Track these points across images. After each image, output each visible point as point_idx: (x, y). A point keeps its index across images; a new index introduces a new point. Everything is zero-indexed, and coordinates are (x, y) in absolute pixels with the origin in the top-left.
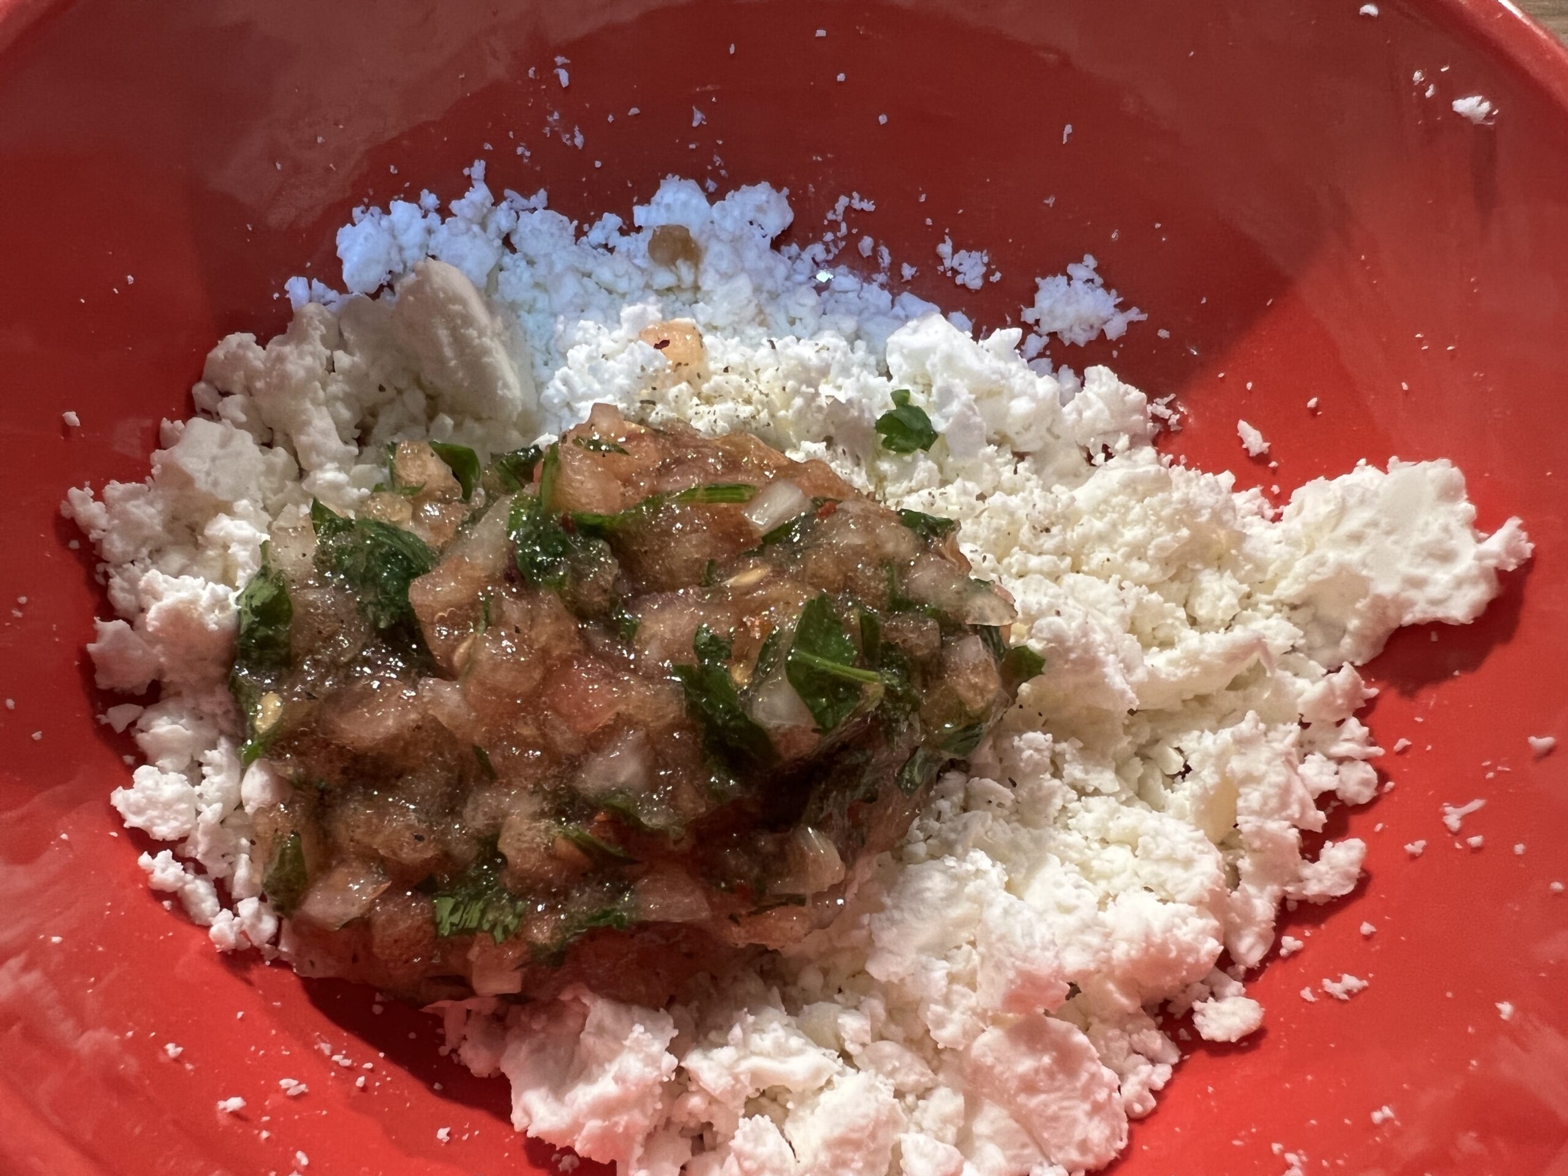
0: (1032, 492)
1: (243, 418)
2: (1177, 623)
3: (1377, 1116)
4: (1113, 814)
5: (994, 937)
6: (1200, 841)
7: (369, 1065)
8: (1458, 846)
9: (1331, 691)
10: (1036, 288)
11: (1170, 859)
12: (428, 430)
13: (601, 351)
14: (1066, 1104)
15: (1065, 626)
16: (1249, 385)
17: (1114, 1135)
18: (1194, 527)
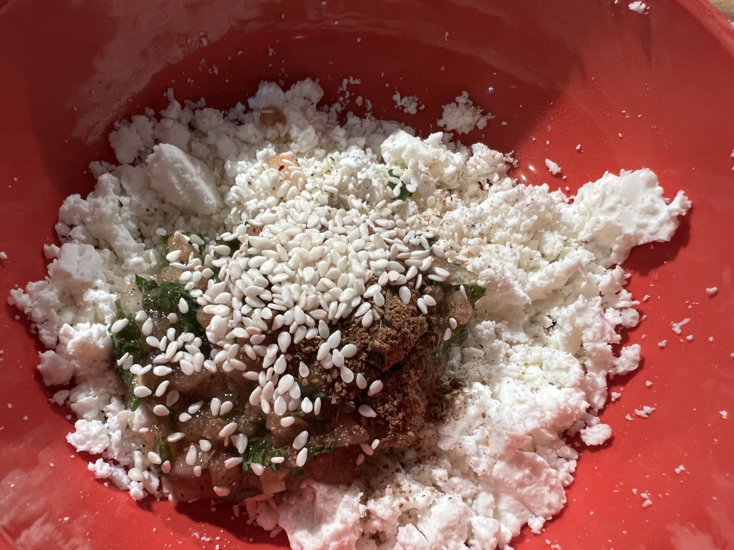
0: (462, 209)
1: (84, 237)
2: (538, 258)
3: (678, 470)
4: (528, 352)
5: (495, 422)
6: (570, 358)
7: (218, 538)
8: (682, 341)
9: (613, 279)
10: (442, 111)
11: (559, 369)
13: (251, 175)
14: (538, 489)
15: (494, 273)
16: (548, 142)
17: (561, 498)
18: (539, 214)
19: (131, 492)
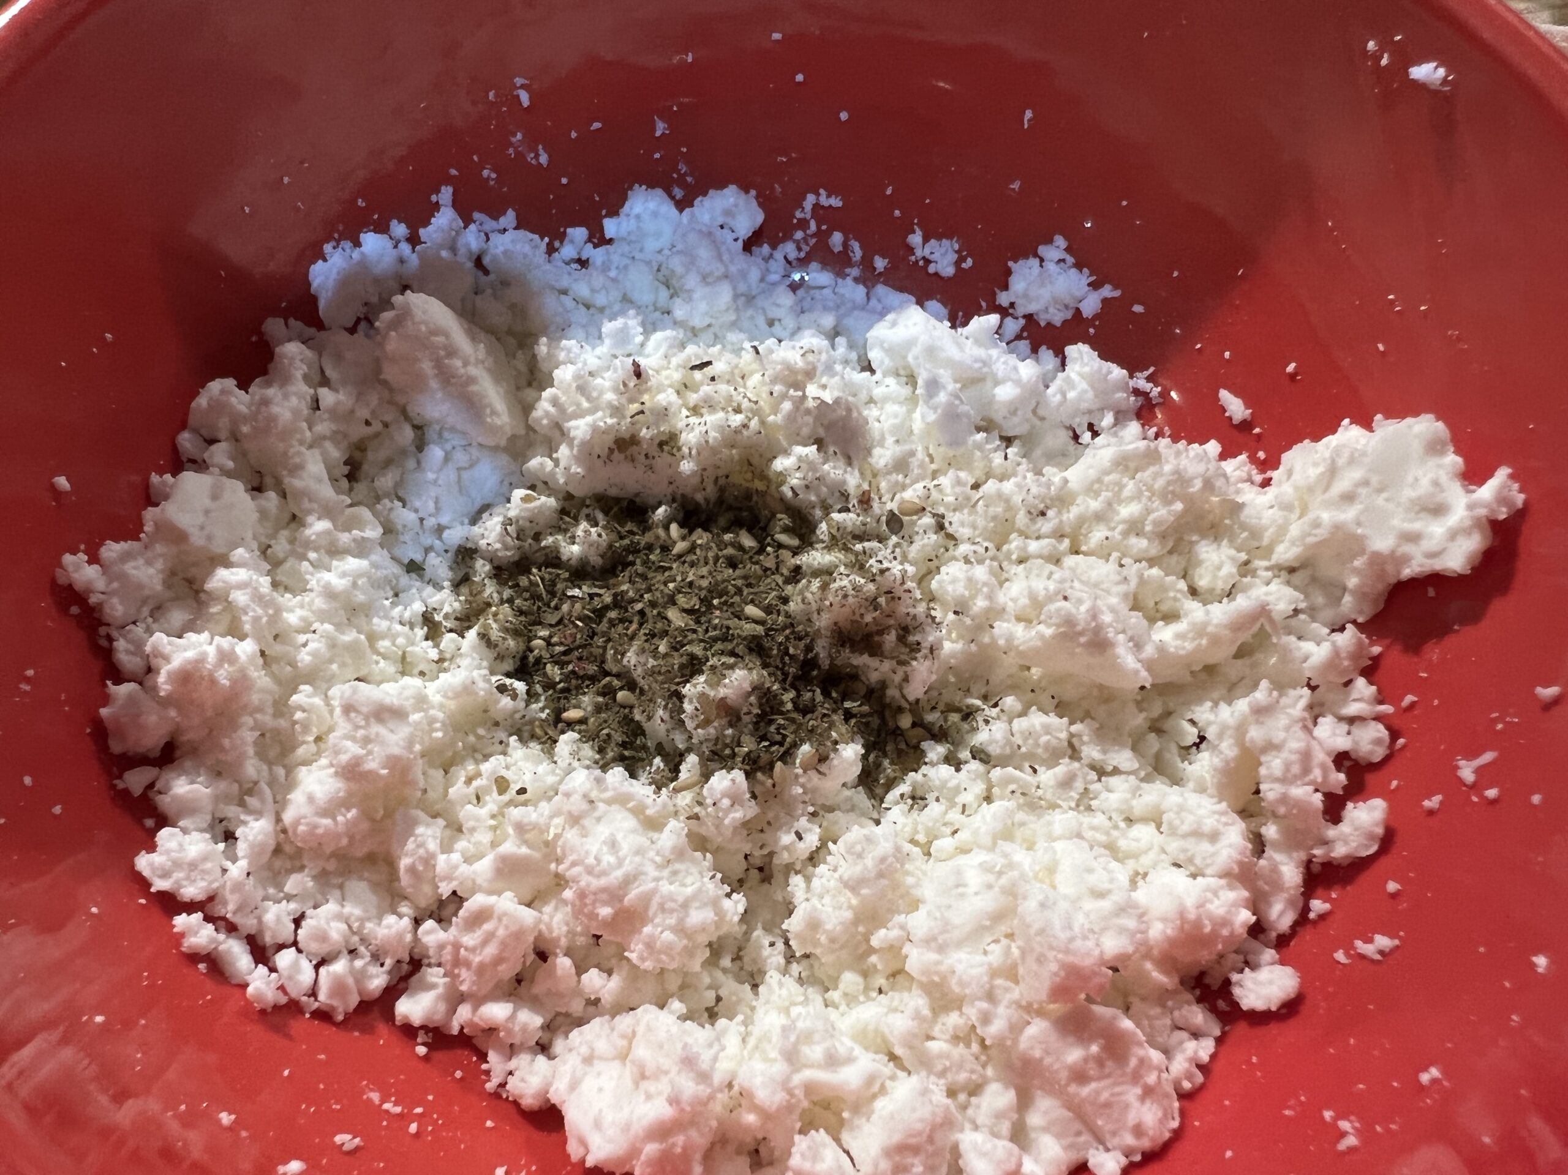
0: (1025, 477)
1: (230, 464)
2: (1179, 595)
3: (1425, 1078)
4: (1135, 792)
5: (1032, 931)
6: (1222, 813)
7: (419, 1110)
8: (1475, 799)
9: (1336, 652)
10: (1009, 272)
11: (1196, 834)
12: (419, 462)
13: (588, 368)
14: (1117, 1089)
15: (1074, 611)
16: (1227, 354)
17: (1166, 1116)
18: (1188, 500)
19: (250, 990)
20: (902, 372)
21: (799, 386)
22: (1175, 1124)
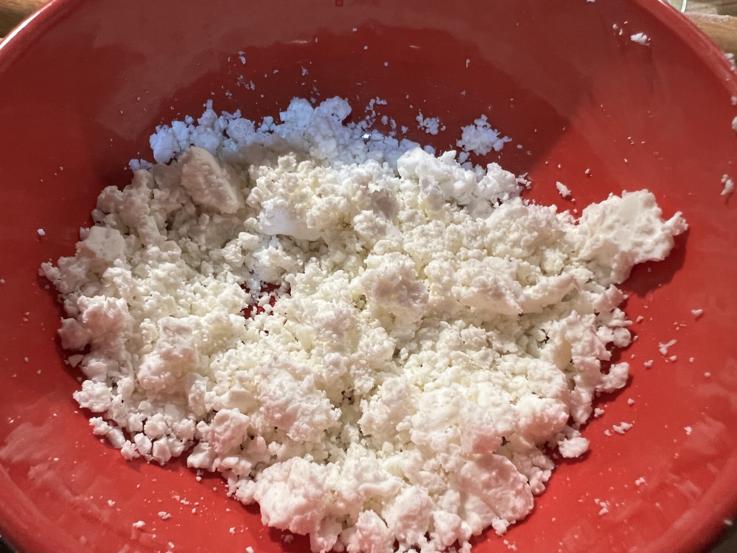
0: (467, 222)
1: (115, 223)
2: (537, 274)
3: (638, 482)
4: (516, 362)
5: (466, 421)
6: (555, 370)
8: (666, 361)
9: (606, 297)
10: (462, 132)
11: (542, 379)
12: (198, 221)
13: (271, 178)
14: (504, 492)
15: (486, 280)
16: (559, 166)
17: (527, 504)
18: (539, 230)
19: (122, 451)
20: (413, 177)
21: (365, 183)
22: (531, 507)
